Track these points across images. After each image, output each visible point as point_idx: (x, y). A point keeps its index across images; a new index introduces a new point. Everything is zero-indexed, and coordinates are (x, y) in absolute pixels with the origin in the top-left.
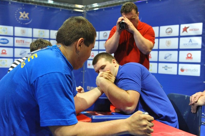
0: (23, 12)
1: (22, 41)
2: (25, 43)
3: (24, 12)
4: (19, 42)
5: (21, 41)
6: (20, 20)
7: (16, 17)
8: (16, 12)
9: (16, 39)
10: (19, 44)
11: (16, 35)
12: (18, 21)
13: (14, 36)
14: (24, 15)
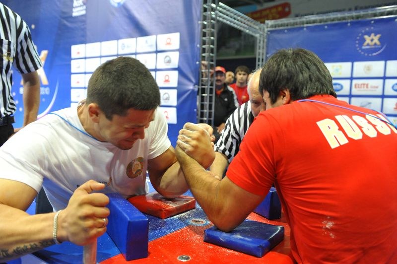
0: (369, 36)
1: (364, 84)
2: (369, 88)
3: (373, 35)
4: (360, 86)
5: (363, 86)
6: (363, 50)
7: (357, 45)
8: (358, 38)
9: (355, 82)
10: (359, 90)
11: (355, 75)
12: (360, 51)
13: (352, 78)
14: (372, 40)
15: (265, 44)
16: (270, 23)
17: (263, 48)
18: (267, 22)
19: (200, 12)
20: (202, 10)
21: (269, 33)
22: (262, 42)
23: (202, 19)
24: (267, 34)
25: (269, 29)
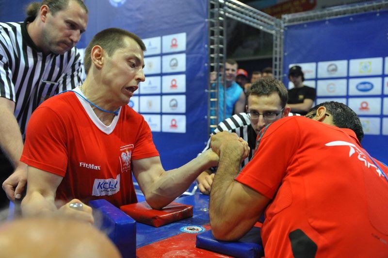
9: (386, 80)
11: (387, 72)
13: (383, 76)
15: (282, 41)
16: (287, 17)
17: (280, 46)
18: (284, 16)
19: (207, 9)
20: (209, 7)
21: (286, 29)
22: (278, 39)
23: (209, 16)
24: (284, 30)
25: (286, 24)
